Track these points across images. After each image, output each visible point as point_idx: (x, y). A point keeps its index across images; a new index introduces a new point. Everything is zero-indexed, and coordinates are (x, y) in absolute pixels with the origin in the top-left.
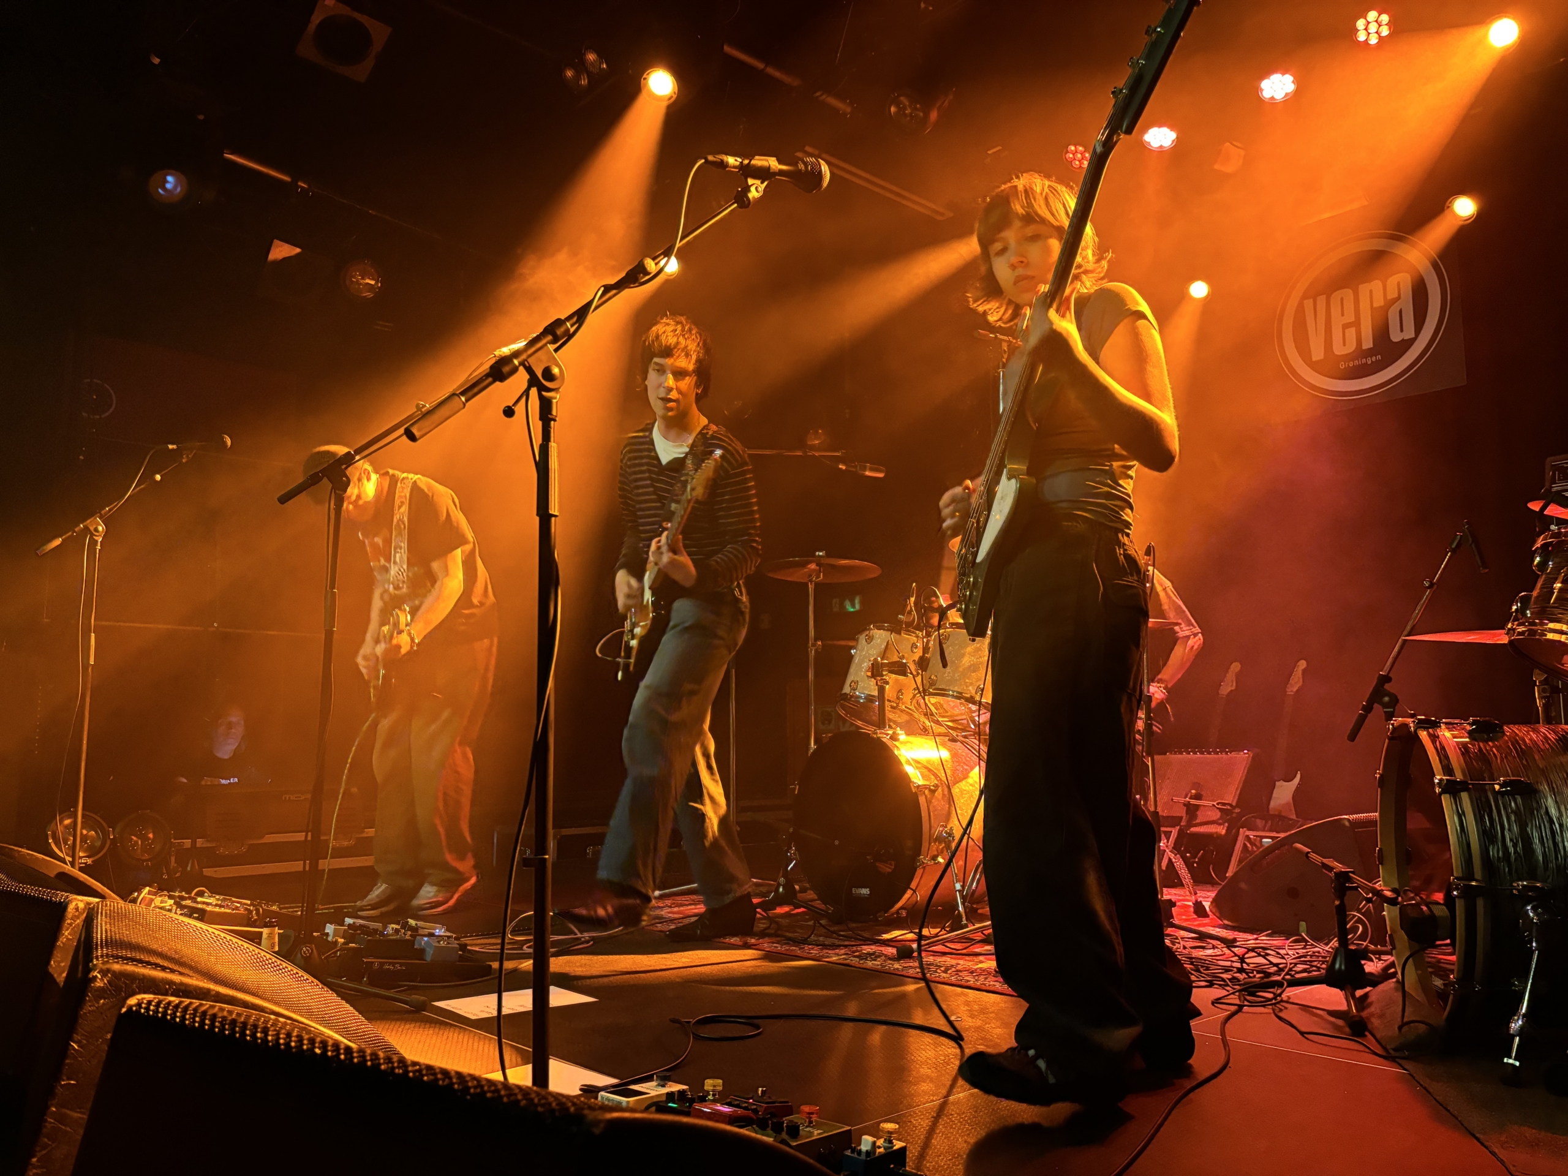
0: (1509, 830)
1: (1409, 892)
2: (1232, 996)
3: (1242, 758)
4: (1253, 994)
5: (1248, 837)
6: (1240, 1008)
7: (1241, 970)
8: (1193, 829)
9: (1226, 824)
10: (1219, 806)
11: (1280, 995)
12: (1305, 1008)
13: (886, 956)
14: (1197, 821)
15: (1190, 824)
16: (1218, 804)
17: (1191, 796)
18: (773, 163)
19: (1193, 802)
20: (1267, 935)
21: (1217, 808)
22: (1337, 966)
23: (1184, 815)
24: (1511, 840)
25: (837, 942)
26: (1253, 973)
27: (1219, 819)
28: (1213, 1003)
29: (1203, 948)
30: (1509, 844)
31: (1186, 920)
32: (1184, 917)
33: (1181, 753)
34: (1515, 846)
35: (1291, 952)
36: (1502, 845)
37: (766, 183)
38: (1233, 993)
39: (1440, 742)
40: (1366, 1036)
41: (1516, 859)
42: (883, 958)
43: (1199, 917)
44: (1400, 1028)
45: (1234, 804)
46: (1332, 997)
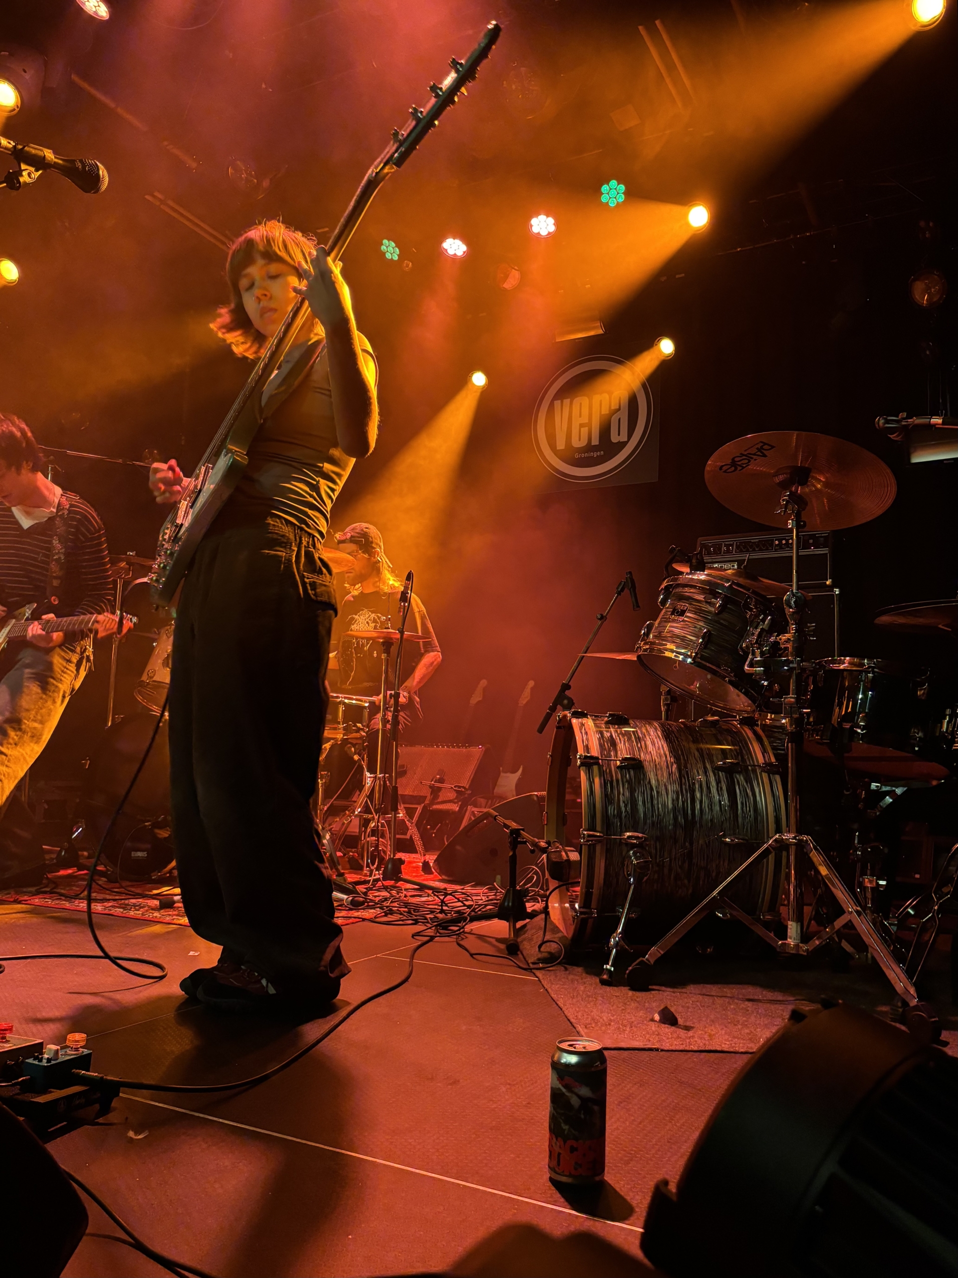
0: (623, 795)
1: (556, 843)
2: (429, 930)
3: (477, 751)
4: (445, 928)
5: (473, 812)
6: (432, 938)
7: (442, 911)
8: (435, 807)
9: (460, 803)
10: (456, 789)
11: (463, 928)
12: (481, 937)
13: (149, 907)
14: (438, 800)
15: (432, 802)
16: (455, 787)
17: (436, 780)
18: (49, 155)
19: (438, 785)
20: (472, 886)
21: (455, 790)
22: (506, 904)
23: (429, 795)
24: (624, 802)
25: (108, 897)
26: (451, 913)
27: (455, 799)
28: (413, 936)
29: (420, 896)
30: (622, 805)
31: (416, 876)
32: (414, 874)
33: (433, 746)
34: (626, 806)
35: (483, 898)
36: (617, 806)
37: (40, 172)
38: (430, 928)
39: (585, 729)
40: (518, 955)
41: (625, 816)
42: (146, 908)
43: (425, 874)
44: (540, 947)
45: (467, 787)
46: (499, 927)
